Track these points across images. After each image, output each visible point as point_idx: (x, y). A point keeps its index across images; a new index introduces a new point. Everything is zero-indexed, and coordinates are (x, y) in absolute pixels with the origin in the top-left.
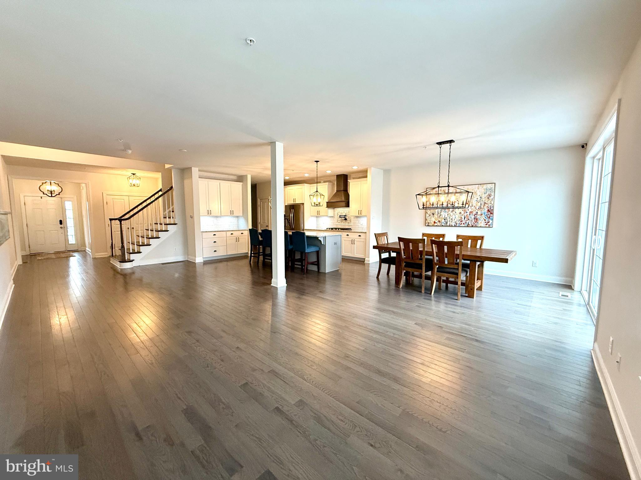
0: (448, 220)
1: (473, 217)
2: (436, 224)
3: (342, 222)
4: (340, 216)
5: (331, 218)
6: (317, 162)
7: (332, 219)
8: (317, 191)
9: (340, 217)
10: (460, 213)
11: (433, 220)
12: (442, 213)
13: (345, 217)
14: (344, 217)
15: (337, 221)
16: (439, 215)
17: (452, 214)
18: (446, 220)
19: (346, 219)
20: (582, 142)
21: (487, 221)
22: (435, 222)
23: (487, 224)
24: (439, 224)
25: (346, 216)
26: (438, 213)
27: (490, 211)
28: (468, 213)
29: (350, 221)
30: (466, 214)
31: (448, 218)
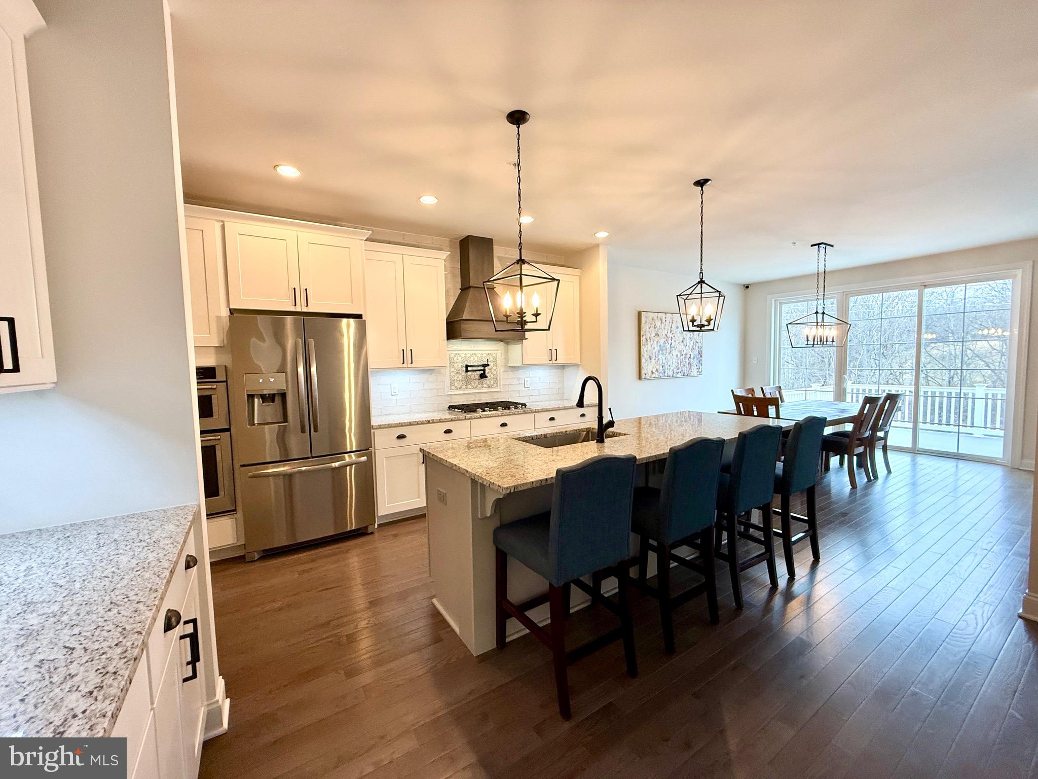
0: (666, 368)
1: (688, 361)
2: (654, 376)
3: (470, 386)
4: (467, 366)
5: (425, 376)
6: (701, 183)
7: (432, 378)
8: (702, 282)
9: (467, 371)
10: (677, 356)
11: (650, 368)
12: (659, 357)
13: (484, 370)
14: (482, 368)
15: (452, 384)
16: (657, 360)
17: (669, 357)
18: (664, 368)
19: (483, 376)
20: (746, 282)
21: (698, 367)
22: (652, 373)
23: (698, 372)
24: (656, 375)
25: (488, 365)
26: (656, 357)
27: (700, 353)
28: (684, 356)
29: (496, 380)
30: (681, 358)
31: (666, 363)
